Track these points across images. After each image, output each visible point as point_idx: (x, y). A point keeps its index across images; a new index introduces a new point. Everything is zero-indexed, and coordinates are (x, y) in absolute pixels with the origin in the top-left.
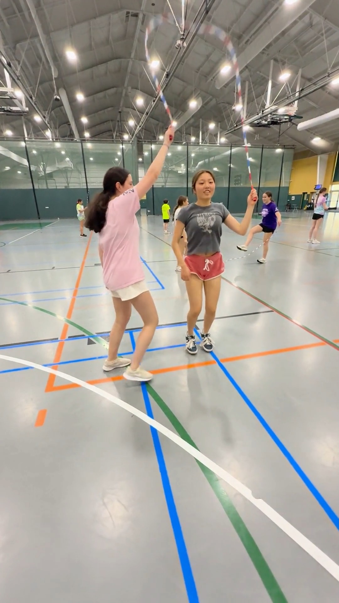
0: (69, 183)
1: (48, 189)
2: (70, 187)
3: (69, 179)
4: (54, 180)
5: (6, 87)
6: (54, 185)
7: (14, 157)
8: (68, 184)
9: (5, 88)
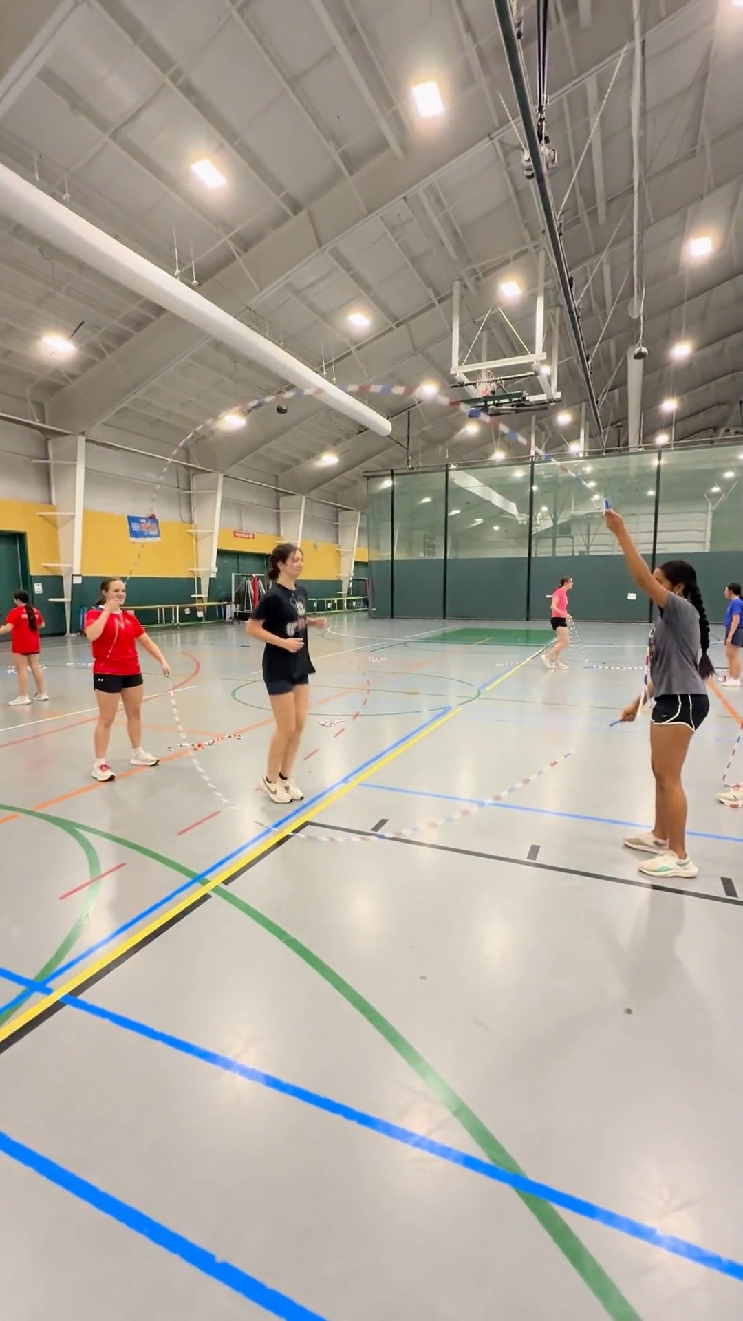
0: (591, 545)
1: (554, 557)
2: (590, 554)
3: (591, 537)
4: (572, 538)
5: (532, 353)
6: (570, 549)
7: (497, 499)
8: (588, 549)
9: (530, 355)
